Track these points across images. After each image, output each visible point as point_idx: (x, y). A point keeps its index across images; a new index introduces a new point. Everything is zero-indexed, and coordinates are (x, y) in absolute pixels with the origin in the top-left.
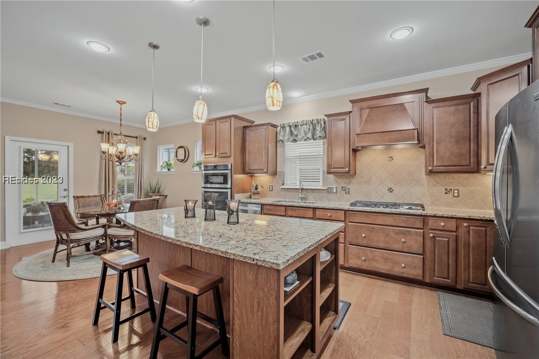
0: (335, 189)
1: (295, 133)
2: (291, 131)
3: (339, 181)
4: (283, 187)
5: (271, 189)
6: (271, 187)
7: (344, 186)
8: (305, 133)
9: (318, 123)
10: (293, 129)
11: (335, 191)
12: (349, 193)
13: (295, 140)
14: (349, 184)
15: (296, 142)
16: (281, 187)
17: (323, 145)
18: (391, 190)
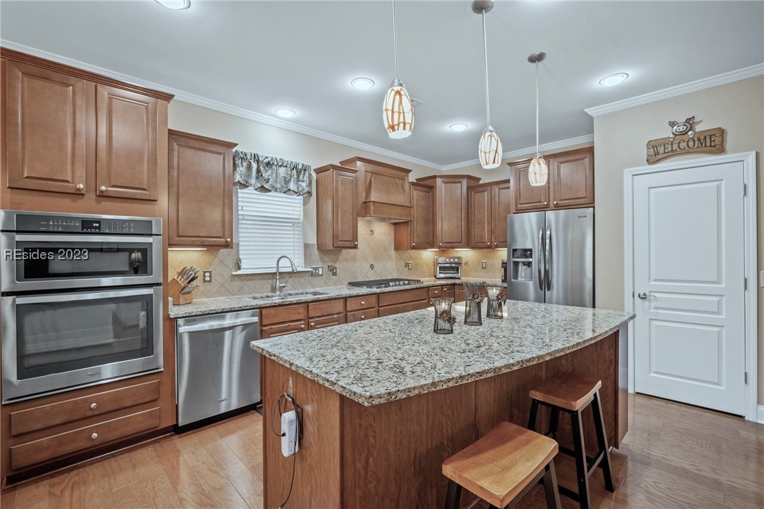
0: (320, 269)
1: (266, 175)
2: (258, 171)
3: (325, 258)
4: (239, 272)
5: (207, 279)
6: (207, 274)
7: (330, 264)
8: (285, 180)
9: (305, 170)
10: (262, 168)
11: (321, 273)
12: (336, 275)
13: (262, 187)
14: (336, 262)
15: (265, 192)
16: (234, 273)
17: (304, 205)
18: (372, 267)
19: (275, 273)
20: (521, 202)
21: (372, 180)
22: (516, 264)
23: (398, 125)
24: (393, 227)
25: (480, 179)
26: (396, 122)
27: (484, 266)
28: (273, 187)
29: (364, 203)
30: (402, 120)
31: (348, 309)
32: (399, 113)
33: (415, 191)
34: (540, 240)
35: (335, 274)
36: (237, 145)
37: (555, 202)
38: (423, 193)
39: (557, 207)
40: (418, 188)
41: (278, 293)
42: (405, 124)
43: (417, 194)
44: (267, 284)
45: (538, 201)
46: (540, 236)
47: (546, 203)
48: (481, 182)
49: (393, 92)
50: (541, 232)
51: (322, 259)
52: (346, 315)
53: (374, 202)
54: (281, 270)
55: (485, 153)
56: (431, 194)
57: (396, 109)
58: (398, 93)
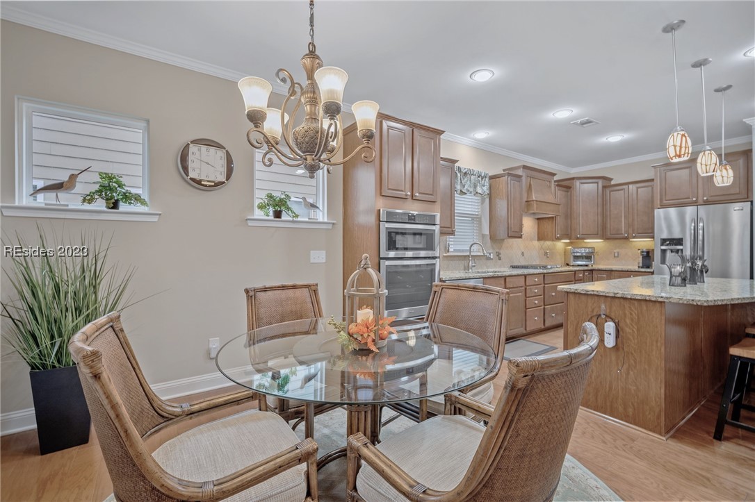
0: (492, 254)
3: (494, 246)
4: (448, 254)
7: (497, 251)
8: (475, 185)
11: (492, 257)
14: (500, 249)
15: (462, 195)
16: (445, 255)
17: (482, 204)
18: (523, 254)
19: (469, 256)
20: (667, 198)
21: (532, 183)
22: (664, 252)
23: (684, 155)
24: (537, 221)
25: (612, 179)
26: (683, 153)
27: (616, 255)
28: (468, 191)
29: (526, 201)
30: (687, 151)
31: (527, 284)
32: (686, 148)
33: (559, 192)
34: (693, 232)
35: (500, 259)
36: (457, 161)
37: (705, 198)
38: (564, 193)
39: (706, 203)
40: (561, 188)
41: (470, 270)
42: (688, 154)
43: (560, 193)
44: (462, 264)
45: (686, 197)
46: (692, 228)
47: (694, 199)
48: (613, 183)
49: (680, 136)
50: (693, 224)
51: (492, 246)
52: (526, 289)
53: (537, 201)
54: (472, 254)
55: (706, 166)
56: (569, 193)
57: (683, 145)
58: (683, 135)
